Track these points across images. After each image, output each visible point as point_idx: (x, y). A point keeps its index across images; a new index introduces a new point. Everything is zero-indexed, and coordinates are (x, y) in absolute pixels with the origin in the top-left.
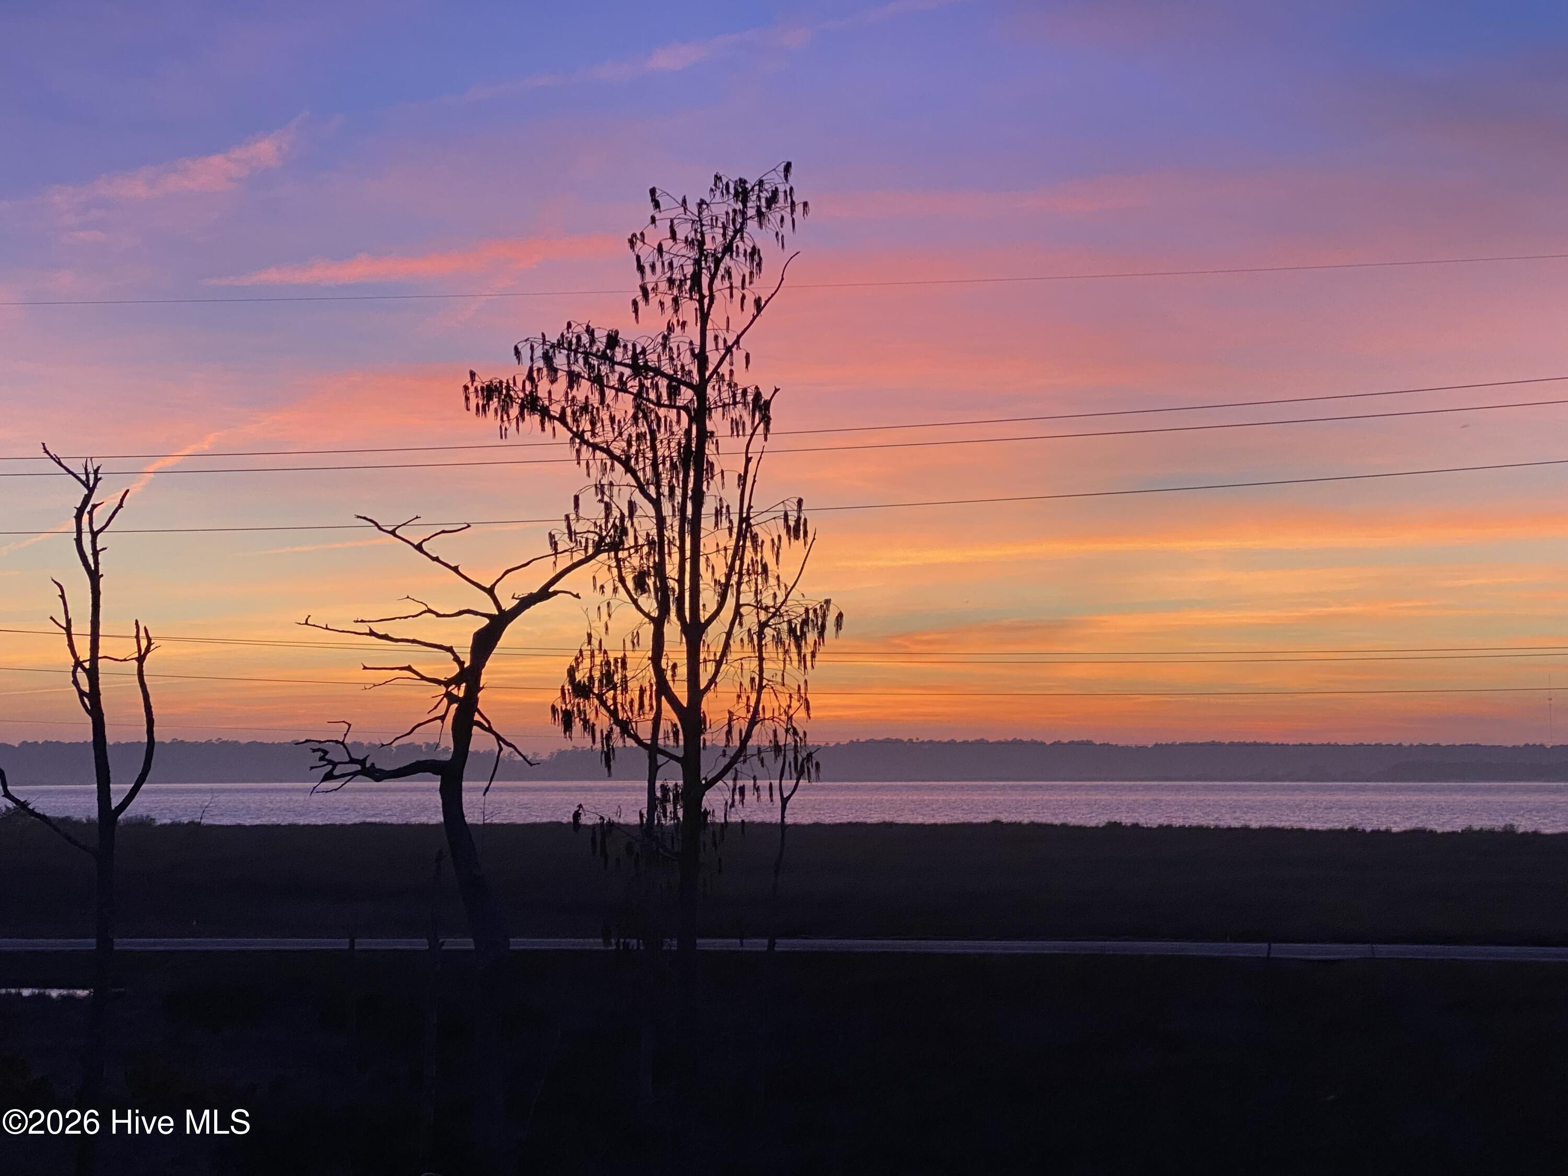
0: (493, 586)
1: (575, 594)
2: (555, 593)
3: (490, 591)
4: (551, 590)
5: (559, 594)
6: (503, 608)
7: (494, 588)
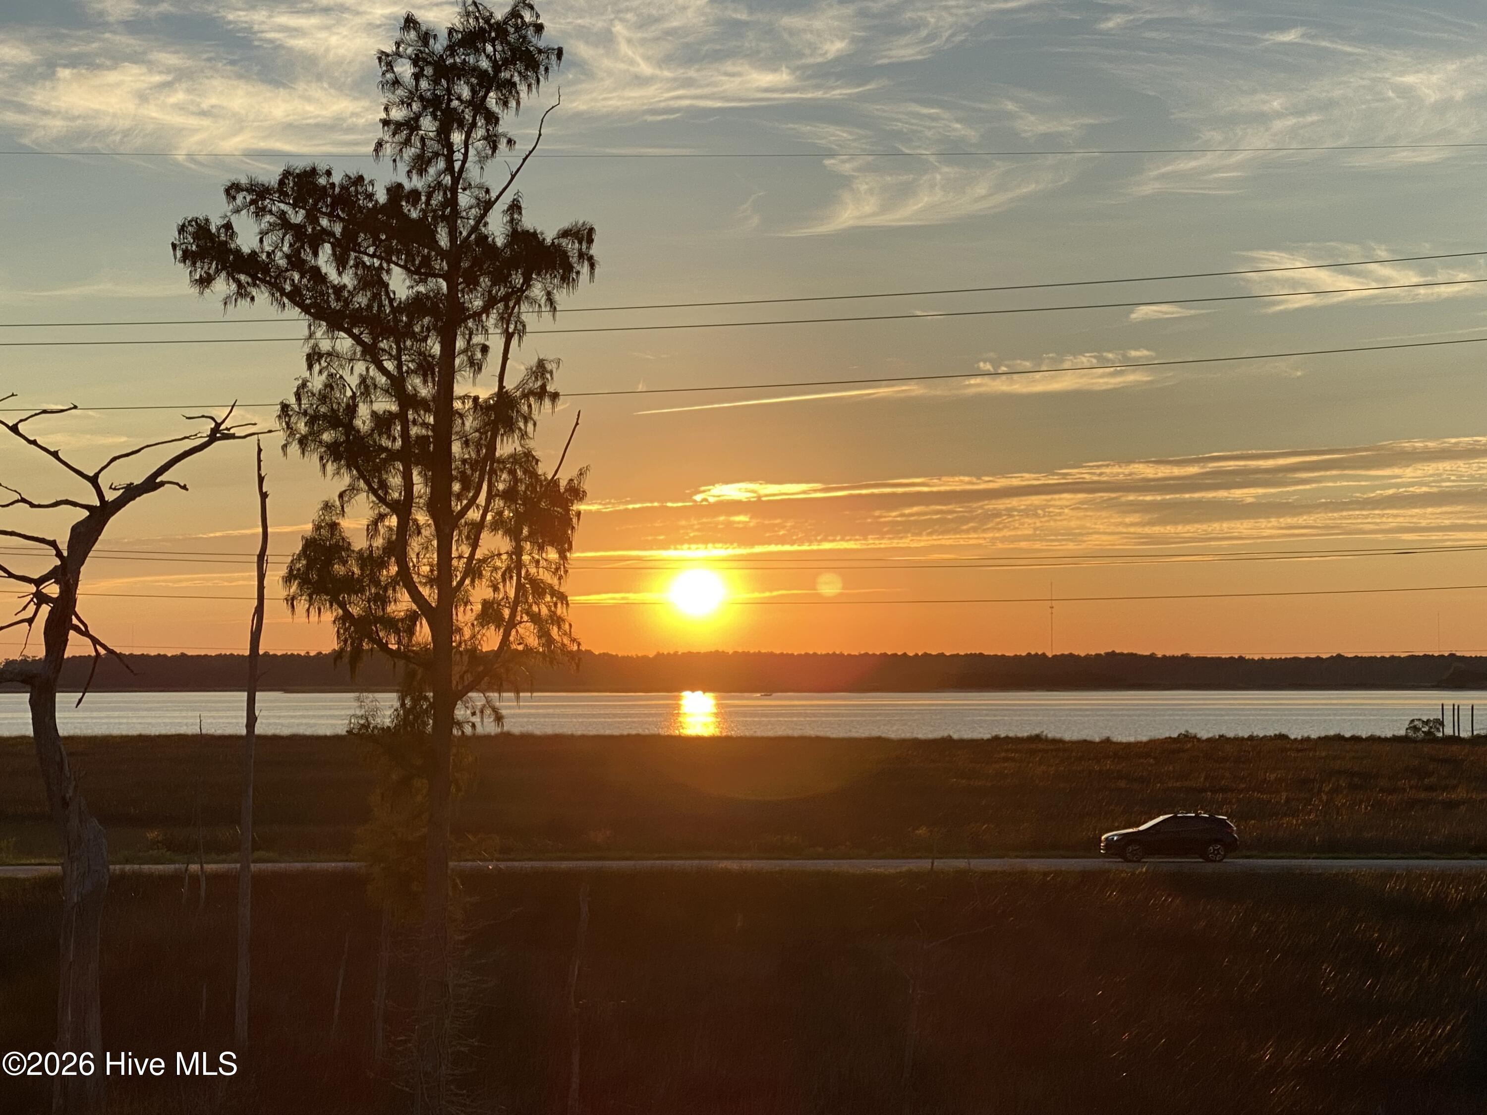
0: (97, 475)
1: (182, 485)
2: (162, 484)
3: (93, 480)
4: (158, 480)
5: (166, 485)
6: (106, 499)
7: (98, 477)
